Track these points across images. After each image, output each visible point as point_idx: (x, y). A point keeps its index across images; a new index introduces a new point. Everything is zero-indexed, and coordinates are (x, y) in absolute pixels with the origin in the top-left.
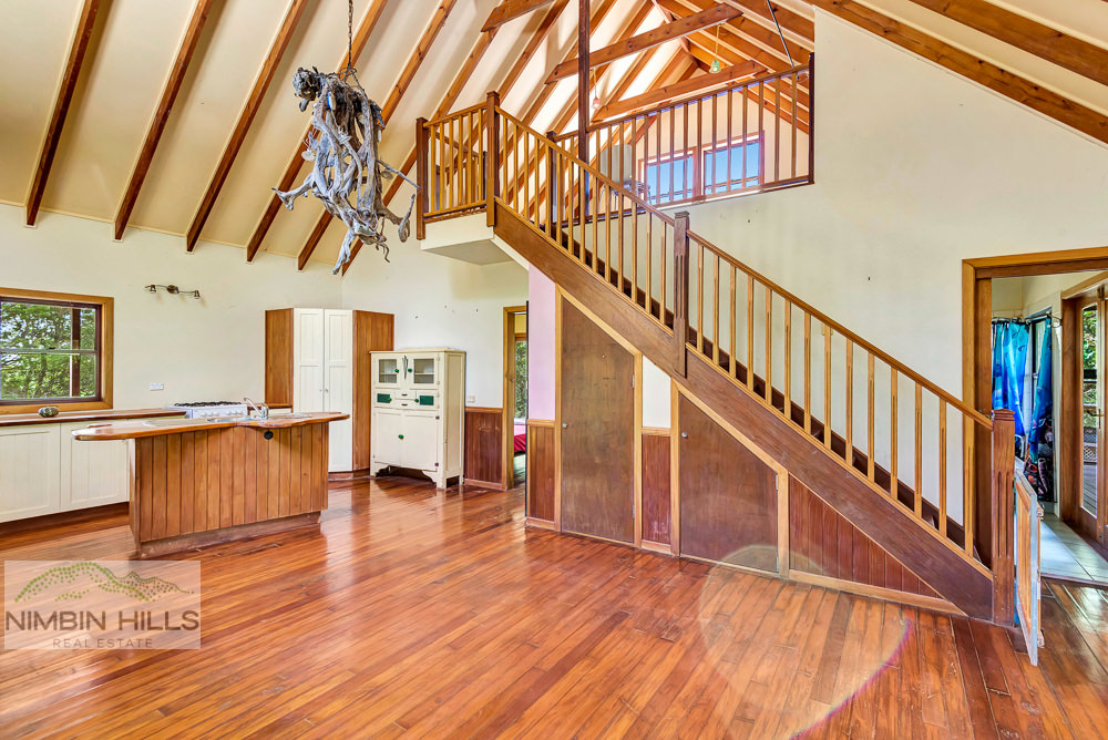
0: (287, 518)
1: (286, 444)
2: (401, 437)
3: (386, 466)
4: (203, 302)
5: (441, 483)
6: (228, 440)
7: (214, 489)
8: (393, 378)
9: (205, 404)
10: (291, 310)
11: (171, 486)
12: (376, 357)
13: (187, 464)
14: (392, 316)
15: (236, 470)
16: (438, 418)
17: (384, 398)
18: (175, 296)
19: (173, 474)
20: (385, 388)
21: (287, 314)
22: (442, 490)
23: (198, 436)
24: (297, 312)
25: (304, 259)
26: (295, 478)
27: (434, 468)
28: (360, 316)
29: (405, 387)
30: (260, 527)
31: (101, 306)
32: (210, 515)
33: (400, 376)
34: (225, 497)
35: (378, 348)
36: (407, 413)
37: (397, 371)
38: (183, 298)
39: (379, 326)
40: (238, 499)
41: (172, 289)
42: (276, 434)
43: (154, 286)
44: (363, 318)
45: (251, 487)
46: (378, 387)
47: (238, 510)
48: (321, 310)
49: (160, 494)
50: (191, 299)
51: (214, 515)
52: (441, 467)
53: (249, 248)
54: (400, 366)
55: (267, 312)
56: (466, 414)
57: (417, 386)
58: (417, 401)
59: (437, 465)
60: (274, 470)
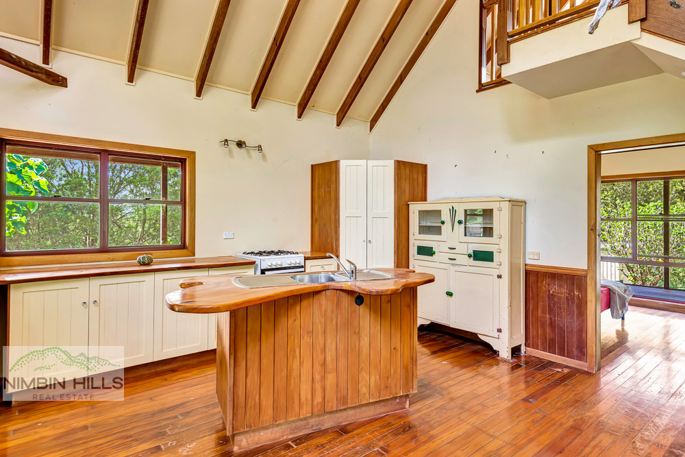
0: (376, 402)
1: (375, 312)
2: (450, 294)
3: (429, 322)
4: (264, 157)
5: (505, 353)
6: (320, 306)
7: (307, 365)
8: (437, 230)
9: (270, 253)
10: (336, 163)
11: (264, 361)
12: (415, 208)
13: (281, 335)
14: (426, 166)
15: (329, 342)
16: (499, 277)
17: (426, 251)
18: (243, 151)
19: (267, 346)
20: (428, 240)
21: (334, 165)
22: (505, 361)
23: (291, 301)
24: (343, 164)
25: (342, 115)
26: (385, 353)
27: (496, 334)
28: (400, 165)
29: (451, 240)
30: (351, 412)
31: (185, 159)
32: (303, 399)
33: (446, 228)
34: (317, 377)
35: (414, 200)
36: (457, 268)
37: (443, 223)
38: (248, 152)
39: (415, 176)
40: (331, 379)
41: (240, 144)
42: (366, 300)
43: (226, 141)
44: (402, 168)
45: (342, 363)
46: (417, 239)
47: (330, 393)
48: (365, 161)
49: (253, 372)
50: (255, 153)
51: (306, 399)
52: (505, 334)
53: (300, 105)
54: (445, 216)
55: (312, 166)
56: (527, 273)
57: (468, 239)
58: (470, 256)
59: (499, 331)
60: (365, 341)
